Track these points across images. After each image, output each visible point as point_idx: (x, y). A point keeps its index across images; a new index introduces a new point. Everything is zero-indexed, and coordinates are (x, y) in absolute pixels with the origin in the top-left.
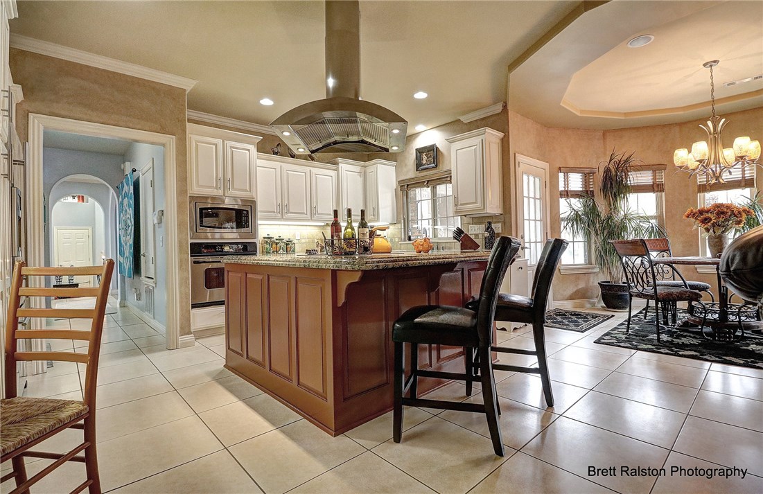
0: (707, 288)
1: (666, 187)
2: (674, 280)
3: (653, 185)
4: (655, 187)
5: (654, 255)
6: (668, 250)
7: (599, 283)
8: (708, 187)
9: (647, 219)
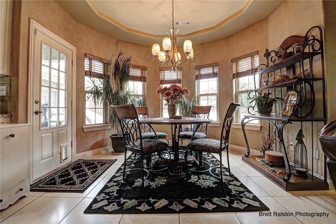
0: (166, 136)
1: (147, 79)
2: (150, 132)
3: (141, 77)
4: (142, 79)
5: (141, 118)
6: (148, 114)
7: (110, 137)
8: (164, 82)
9: (138, 96)
